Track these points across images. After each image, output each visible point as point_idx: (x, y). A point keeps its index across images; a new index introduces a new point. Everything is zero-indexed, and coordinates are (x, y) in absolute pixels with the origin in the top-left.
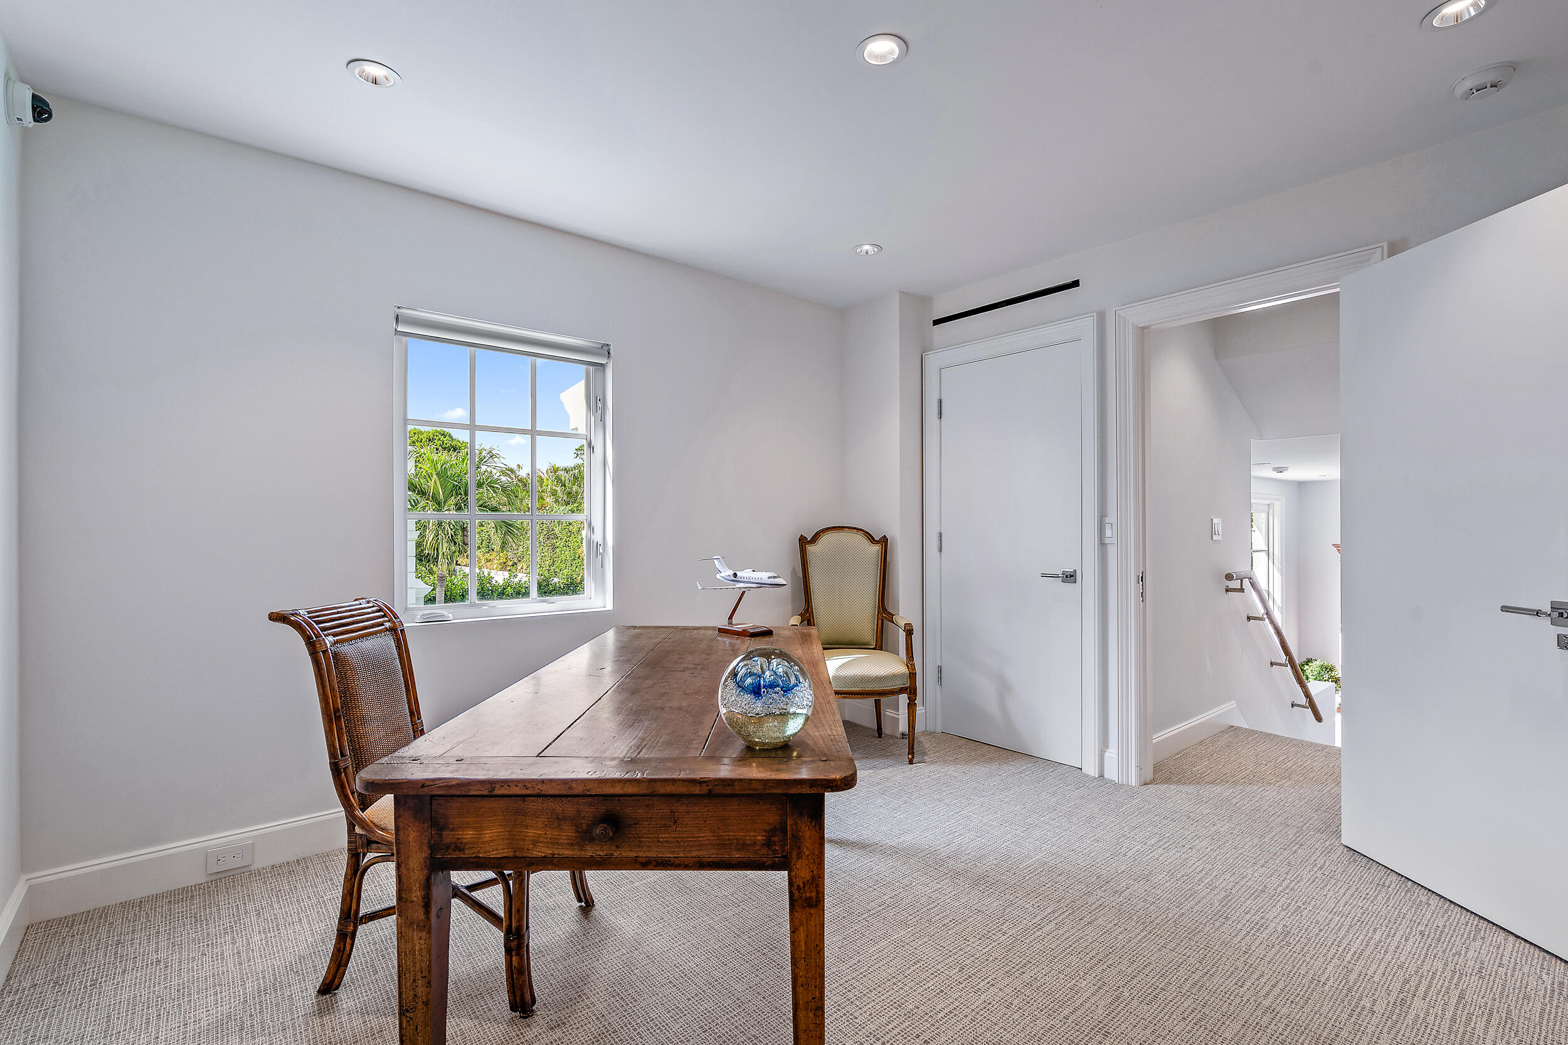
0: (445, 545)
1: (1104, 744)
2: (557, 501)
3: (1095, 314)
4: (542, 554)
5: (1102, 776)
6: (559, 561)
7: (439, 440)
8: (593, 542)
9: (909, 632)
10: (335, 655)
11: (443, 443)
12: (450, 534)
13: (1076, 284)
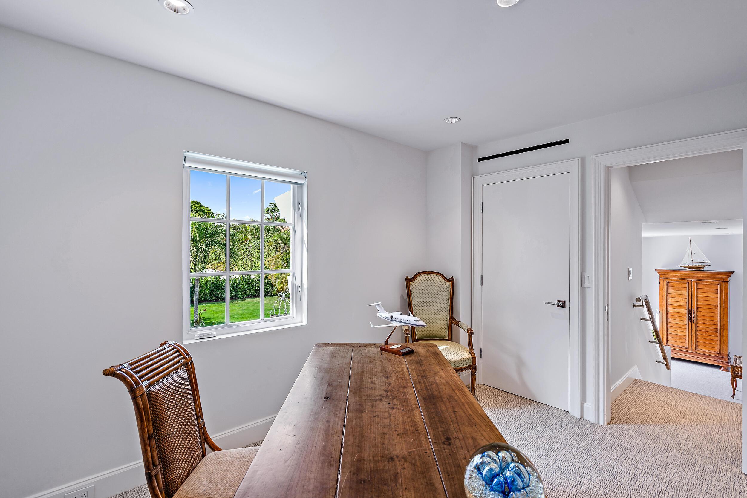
0: (200, 264)
1: (584, 399)
2: (253, 237)
3: (580, 159)
4: (246, 263)
5: (582, 418)
6: (255, 267)
7: (195, 206)
8: (296, 285)
9: (470, 333)
10: (149, 394)
11: (197, 208)
12: (202, 258)
13: (567, 141)
